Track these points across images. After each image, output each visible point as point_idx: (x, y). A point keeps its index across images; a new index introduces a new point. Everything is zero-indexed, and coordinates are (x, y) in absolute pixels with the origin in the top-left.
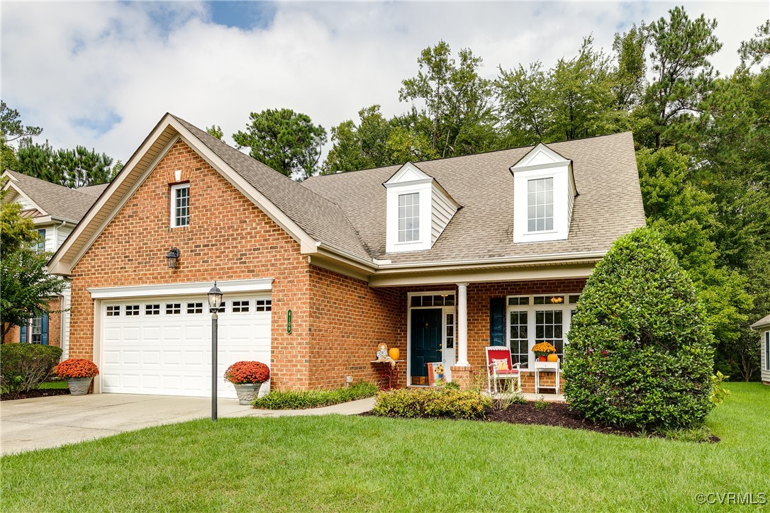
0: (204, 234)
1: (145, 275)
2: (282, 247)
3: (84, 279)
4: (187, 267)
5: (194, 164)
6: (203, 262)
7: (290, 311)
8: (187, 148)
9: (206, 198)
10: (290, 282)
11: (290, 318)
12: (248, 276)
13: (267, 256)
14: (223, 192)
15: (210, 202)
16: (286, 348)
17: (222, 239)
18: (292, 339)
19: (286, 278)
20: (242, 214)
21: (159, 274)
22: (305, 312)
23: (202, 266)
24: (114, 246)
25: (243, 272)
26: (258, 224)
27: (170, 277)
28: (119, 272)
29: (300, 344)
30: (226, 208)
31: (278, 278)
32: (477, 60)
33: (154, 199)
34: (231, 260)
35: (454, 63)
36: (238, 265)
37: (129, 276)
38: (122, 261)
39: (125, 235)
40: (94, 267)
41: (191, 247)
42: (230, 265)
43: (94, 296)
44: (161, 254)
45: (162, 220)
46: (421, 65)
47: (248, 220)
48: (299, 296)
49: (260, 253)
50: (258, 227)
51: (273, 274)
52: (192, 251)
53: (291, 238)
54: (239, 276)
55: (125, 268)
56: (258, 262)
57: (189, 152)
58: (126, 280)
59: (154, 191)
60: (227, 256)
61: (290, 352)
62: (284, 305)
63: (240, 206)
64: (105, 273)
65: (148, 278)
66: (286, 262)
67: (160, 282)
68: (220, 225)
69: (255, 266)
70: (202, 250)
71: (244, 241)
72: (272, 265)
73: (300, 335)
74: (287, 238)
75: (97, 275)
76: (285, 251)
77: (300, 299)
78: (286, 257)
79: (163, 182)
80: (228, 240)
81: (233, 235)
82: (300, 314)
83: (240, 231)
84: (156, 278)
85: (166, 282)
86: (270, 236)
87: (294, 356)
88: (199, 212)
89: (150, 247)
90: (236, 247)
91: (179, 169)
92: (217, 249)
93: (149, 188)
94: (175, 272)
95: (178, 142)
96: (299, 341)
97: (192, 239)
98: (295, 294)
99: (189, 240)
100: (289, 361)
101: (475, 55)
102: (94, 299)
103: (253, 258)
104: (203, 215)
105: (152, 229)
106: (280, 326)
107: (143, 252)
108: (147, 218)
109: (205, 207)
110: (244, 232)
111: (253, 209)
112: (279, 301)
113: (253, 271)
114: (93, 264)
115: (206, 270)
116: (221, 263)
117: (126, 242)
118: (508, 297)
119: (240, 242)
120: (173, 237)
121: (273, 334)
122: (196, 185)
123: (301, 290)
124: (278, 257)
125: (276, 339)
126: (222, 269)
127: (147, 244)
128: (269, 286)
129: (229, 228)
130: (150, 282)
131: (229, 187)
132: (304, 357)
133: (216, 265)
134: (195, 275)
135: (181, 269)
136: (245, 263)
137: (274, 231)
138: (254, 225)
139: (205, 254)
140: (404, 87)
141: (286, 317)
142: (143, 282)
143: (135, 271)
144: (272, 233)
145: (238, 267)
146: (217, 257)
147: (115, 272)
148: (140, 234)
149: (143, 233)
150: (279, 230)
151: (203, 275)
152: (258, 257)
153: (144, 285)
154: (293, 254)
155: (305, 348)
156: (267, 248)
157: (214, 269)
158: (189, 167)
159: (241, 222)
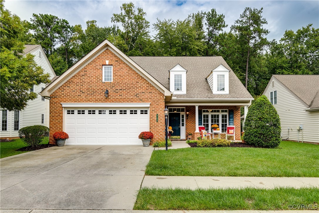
0: (120, 85)
1: (91, 99)
2: (154, 93)
3: (58, 99)
4: (112, 97)
5: (115, 59)
6: (119, 95)
7: (157, 114)
8: (111, 52)
9: (121, 72)
10: (157, 104)
11: (157, 117)
12: (140, 102)
13: (147, 95)
14: (128, 71)
15: (122, 74)
16: (156, 127)
17: (128, 88)
18: (158, 124)
19: (156, 103)
20: (137, 80)
21: (98, 99)
22: (163, 115)
23: (119, 97)
24: (74, 86)
25: (137, 100)
26: (144, 84)
27: (104, 100)
28: (78, 97)
29: (161, 125)
30: (130, 77)
31: (152, 103)
32: (144, 13)
33: (95, 70)
34: (132, 95)
35: (135, 12)
36: (135, 97)
37: (83, 99)
38: (79, 93)
39: (80, 83)
40: (63, 94)
41: (114, 90)
42: (132, 97)
43: (63, 106)
44: (99, 91)
45: (99, 78)
46: (121, 9)
47: (139, 82)
48: (161, 109)
49: (145, 94)
50: (144, 85)
51: (150, 102)
52: (114, 91)
53: (157, 89)
54: (136, 102)
55: (81, 96)
56: (144, 97)
57: (112, 54)
58: (81, 100)
59: (95, 67)
60: (130, 94)
61: (157, 128)
62: (155, 112)
63: (136, 77)
64: (70, 97)
65: (93, 100)
66: (155, 98)
67: (99, 102)
68: (127, 82)
69: (143, 98)
70: (119, 91)
71: (138, 89)
72: (150, 98)
73: (162, 122)
74: (156, 89)
75: (65, 98)
76: (155, 94)
77: (161, 110)
78: (155, 96)
79: (100, 64)
80: (131, 88)
81: (133, 87)
82: (161, 116)
83: (136, 86)
84: (97, 100)
85: (102, 102)
86: (149, 88)
87: (159, 130)
88: (117, 77)
89: (93, 88)
90: (134, 91)
91: (108, 60)
92: (126, 91)
93: (93, 65)
94: (106, 99)
95: (107, 50)
96: (161, 124)
97: (114, 87)
98: (159, 109)
99: (113, 87)
100: (157, 131)
101: (144, 11)
102: (63, 107)
103: (142, 95)
104: (120, 78)
105: (95, 81)
106: (154, 119)
107: (90, 90)
108: (92, 77)
109: (120, 75)
110: (138, 86)
111: (141, 78)
112: (153, 111)
113: (142, 100)
114: (63, 93)
115: (121, 99)
116: (128, 96)
117: (81, 85)
118: (203, 110)
119: (136, 90)
120: (105, 85)
121: (150, 122)
122: (116, 67)
123: (162, 107)
124: (152, 96)
125: (152, 124)
126: (128, 98)
127: (92, 87)
128: (149, 106)
129: (131, 84)
130: (94, 102)
131: (131, 69)
132: (163, 130)
133: (125, 97)
134: (116, 100)
135: (109, 98)
136: (138, 97)
137: (150, 87)
138: (142, 84)
139: (120, 93)
140: (114, 17)
141: (156, 116)
142: (90, 102)
143: (86, 97)
144: (149, 87)
145: (135, 98)
146: (126, 94)
147: (75, 97)
148: (88, 83)
149: (90, 83)
150: (152, 87)
151: (120, 100)
152: (144, 95)
153: (91, 103)
154: (158, 95)
155: (163, 127)
156: (148, 92)
157: (125, 98)
158: (112, 60)
159: (136, 82)
